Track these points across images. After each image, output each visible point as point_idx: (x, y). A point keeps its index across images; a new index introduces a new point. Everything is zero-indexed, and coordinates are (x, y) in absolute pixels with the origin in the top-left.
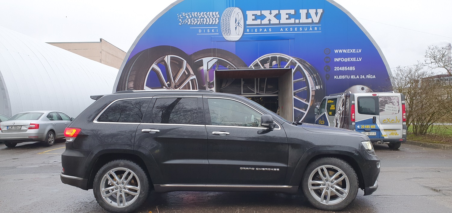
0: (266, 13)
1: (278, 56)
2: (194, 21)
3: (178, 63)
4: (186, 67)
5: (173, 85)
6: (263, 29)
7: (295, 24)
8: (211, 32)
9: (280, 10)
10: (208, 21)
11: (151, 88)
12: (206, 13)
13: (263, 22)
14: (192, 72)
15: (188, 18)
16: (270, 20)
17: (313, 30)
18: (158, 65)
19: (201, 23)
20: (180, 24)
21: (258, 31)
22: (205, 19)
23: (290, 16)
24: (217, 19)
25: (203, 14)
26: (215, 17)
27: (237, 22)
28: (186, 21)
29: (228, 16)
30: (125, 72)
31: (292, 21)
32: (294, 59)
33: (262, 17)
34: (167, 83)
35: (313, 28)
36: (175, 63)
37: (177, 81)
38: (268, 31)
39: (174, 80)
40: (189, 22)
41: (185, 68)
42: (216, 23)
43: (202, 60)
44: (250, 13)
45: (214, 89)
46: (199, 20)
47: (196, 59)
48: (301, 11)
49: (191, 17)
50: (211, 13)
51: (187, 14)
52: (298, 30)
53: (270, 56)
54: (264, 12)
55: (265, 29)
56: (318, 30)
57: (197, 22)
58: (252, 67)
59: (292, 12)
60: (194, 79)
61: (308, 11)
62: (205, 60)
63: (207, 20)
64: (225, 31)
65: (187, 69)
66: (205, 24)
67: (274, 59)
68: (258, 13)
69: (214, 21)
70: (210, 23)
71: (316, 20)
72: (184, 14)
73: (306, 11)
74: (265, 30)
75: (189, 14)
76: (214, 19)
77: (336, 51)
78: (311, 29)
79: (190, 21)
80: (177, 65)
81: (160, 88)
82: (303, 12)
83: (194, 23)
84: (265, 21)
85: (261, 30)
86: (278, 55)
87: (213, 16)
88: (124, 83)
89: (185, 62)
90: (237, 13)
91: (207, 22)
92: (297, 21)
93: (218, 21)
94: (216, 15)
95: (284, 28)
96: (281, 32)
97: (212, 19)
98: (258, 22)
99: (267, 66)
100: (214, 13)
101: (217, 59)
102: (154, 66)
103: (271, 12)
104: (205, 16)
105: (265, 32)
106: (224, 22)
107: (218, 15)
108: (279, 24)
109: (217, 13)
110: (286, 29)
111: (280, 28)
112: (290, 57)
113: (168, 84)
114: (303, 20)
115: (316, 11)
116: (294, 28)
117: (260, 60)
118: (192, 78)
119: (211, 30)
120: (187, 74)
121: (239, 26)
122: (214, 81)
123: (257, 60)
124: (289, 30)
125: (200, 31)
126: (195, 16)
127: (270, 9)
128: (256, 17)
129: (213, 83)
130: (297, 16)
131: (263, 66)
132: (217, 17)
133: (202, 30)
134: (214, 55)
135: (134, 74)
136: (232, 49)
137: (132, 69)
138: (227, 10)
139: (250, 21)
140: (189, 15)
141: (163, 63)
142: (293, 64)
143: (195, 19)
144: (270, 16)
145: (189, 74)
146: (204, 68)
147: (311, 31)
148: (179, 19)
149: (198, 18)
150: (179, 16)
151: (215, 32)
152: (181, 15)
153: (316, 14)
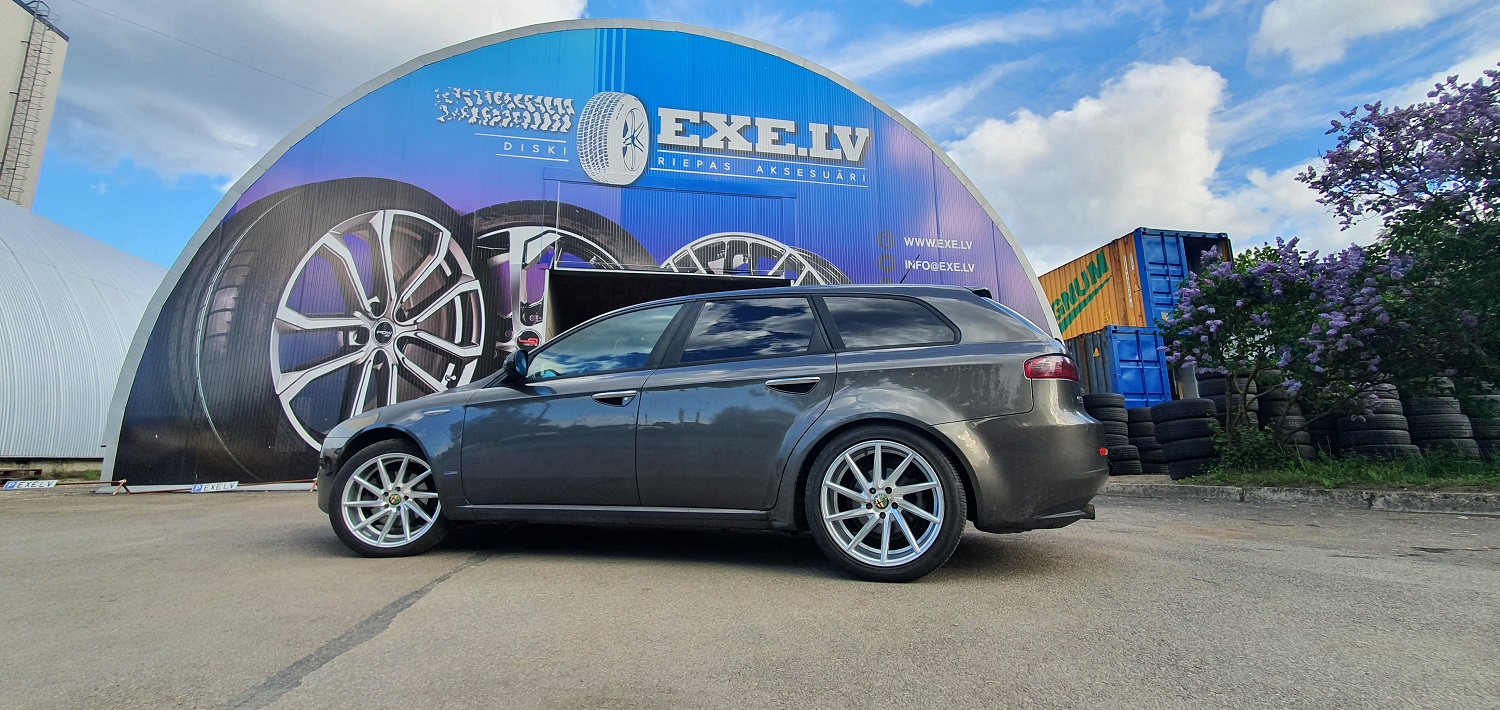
0: (715, 119)
1: (749, 241)
4: (449, 251)
5: (393, 307)
6: (707, 161)
7: (796, 157)
8: (543, 152)
9: (757, 119)
10: (538, 121)
11: (307, 316)
12: (531, 97)
13: (707, 143)
14: (467, 269)
15: (471, 104)
16: (726, 140)
17: (846, 179)
18: (348, 239)
19: (511, 125)
20: (441, 119)
21: (693, 166)
22: (526, 114)
23: (783, 137)
24: (566, 119)
25: (522, 99)
26: (562, 111)
27: (629, 135)
28: (464, 114)
29: (602, 115)
30: (211, 254)
31: (789, 149)
32: (795, 253)
33: (705, 130)
34: (372, 300)
35: (846, 174)
36: (407, 235)
37: (408, 294)
38: (721, 169)
39: (399, 290)
40: (471, 116)
41: (443, 253)
42: (563, 130)
43: (508, 233)
44: (668, 117)
45: (541, 329)
46: (507, 113)
47: (485, 228)
48: (812, 127)
49: (480, 102)
50: (548, 101)
51: (469, 94)
52: (806, 176)
53: (726, 240)
54: (707, 116)
55: (713, 163)
56: (859, 180)
57: (501, 121)
58: (670, 265)
59: (789, 126)
60: (471, 291)
61: (831, 129)
62: (518, 235)
64: (590, 156)
65: (450, 258)
66: (526, 127)
67: (738, 247)
68: (693, 117)
69: (557, 124)
70: (544, 127)
71: (853, 154)
72: (458, 91)
73: (825, 128)
74: (713, 165)
75: (475, 93)
76: (555, 117)
77: (909, 242)
78: (840, 176)
79: (475, 115)
80: (415, 244)
81: (341, 316)
82: (818, 131)
83: (489, 120)
84: (713, 142)
86: (750, 238)
87: (554, 108)
88: (197, 291)
89: (446, 235)
90: (628, 109)
91: (533, 122)
92: (803, 152)
93: (568, 124)
94: (563, 108)
95: (767, 167)
96: (757, 175)
97: (551, 116)
98: (693, 140)
99: (718, 266)
100: (558, 101)
101: (559, 234)
102: (331, 241)
103: (729, 119)
104: (529, 104)
105: (713, 170)
106: (589, 130)
107: (570, 106)
108: (754, 153)
109: (568, 102)
110: (773, 170)
111: (756, 164)
112: (786, 247)
114: (819, 150)
115: (854, 131)
116: (793, 169)
117: (697, 247)
118: (463, 287)
119: (544, 147)
120: (449, 273)
121: (635, 146)
122: (543, 302)
123: (687, 247)
124: (780, 174)
125: (508, 146)
126: (497, 101)
127: (729, 111)
128: (687, 128)
129: (539, 310)
130: (802, 137)
131: (705, 265)
132: (566, 113)
133: (516, 143)
134: (549, 221)
135: (247, 262)
136: (611, 210)
137: (241, 244)
138: (599, 98)
139: (667, 136)
140: (473, 97)
141: (365, 233)
142: (793, 267)
143: (495, 110)
144: (726, 131)
145: (457, 274)
146: (512, 259)
147: (840, 181)
148: (439, 105)
149: (506, 108)
150: (441, 97)
151: (558, 153)
152: (448, 94)
153: (854, 138)
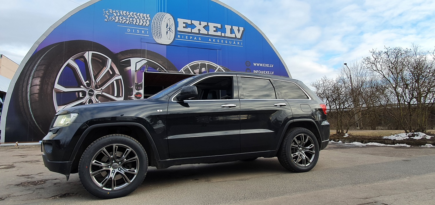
0: (196, 23)
1: (207, 64)
2: (122, 20)
3: (101, 61)
4: (111, 65)
5: (94, 84)
6: (193, 37)
7: (221, 36)
8: (141, 33)
9: (209, 23)
11: (65, 87)
12: (136, 13)
13: (193, 31)
14: (117, 71)
15: (115, 15)
16: (199, 30)
17: (236, 44)
18: (76, 60)
19: (130, 23)
20: (106, 20)
21: (189, 39)
23: (217, 30)
24: (148, 21)
26: (146, 19)
27: (168, 27)
28: (114, 18)
29: (160, 20)
30: (30, 66)
31: (219, 33)
32: (221, 68)
33: (193, 26)
35: (236, 42)
36: (97, 60)
37: (98, 80)
38: (198, 40)
39: (95, 79)
41: (109, 67)
42: (147, 25)
43: (130, 60)
44: (181, 21)
45: (142, 91)
46: (128, 19)
47: (122, 58)
48: (226, 26)
49: (119, 14)
50: (141, 15)
51: (115, 12)
52: (224, 42)
53: (200, 63)
54: (193, 22)
55: (195, 38)
56: (240, 44)
57: (126, 21)
58: (182, 71)
59: (219, 26)
60: (119, 79)
61: (232, 27)
62: (133, 60)
63: (137, 21)
64: (156, 34)
65: (111, 68)
66: (134, 24)
67: (203, 65)
69: (145, 23)
70: (141, 24)
71: (239, 36)
72: (111, 10)
73: (230, 27)
75: (117, 11)
76: (144, 21)
77: (255, 64)
78: (234, 43)
79: (117, 19)
80: (99, 63)
81: (76, 87)
82: (228, 28)
83: (122, 21)
84: (195, 30)
85: (191, 38)
87: (144, 17)
88: (26, 79)
89: (110, 60)
90: (168, 18)
91: (137, 22)
93: (148, 23)
94: (147, 17)
95: (212, 39)
96: (209, 42)
97: (143, 20)
98: (189, 30)
99: (197, 71)
100: (145, 15)
101: (147, 60)
102: (71, 61)
103: (200, 23)
104: (135, 16)
105: (195, 40)
106: (155, 25)
107: (149, 17)
108: (208, 35)
109: (148, 15)
110: (214, 40)
111: (209, 38)
112: (218, 66)
113: (87, 83)
114: (228, 34)
115: (239, 28)
116: (220, 40)
117: (190, 65)
118: (116, 78)
119: (141, 31)
120: (111, 73)
121: (170, 31)
122: (142, 83)
123: (187, 65)
124: (216, 41)
125: (129, 30)
126: (124, 14)
127: (200, 20)
128: (187, 26)
129: (141, 85)
130: (223, 30)
131: (193, 71)
132: (148, 19)
133: (131, 29)
134: (143, 56)
135: (43, 69)
136: (163, 52)
137: (40, 63)
138: (158, 14)
139: (181, 28)
141: (82, 59)
143: (124, 18)
144: (199, 27)
145: (114, 73)
146: (132, 68)
148: (105, 15)
149: (127, 17)
150: (105, 12)
151: (145, 33)
152: (107, 11)
153: (239, 30)
